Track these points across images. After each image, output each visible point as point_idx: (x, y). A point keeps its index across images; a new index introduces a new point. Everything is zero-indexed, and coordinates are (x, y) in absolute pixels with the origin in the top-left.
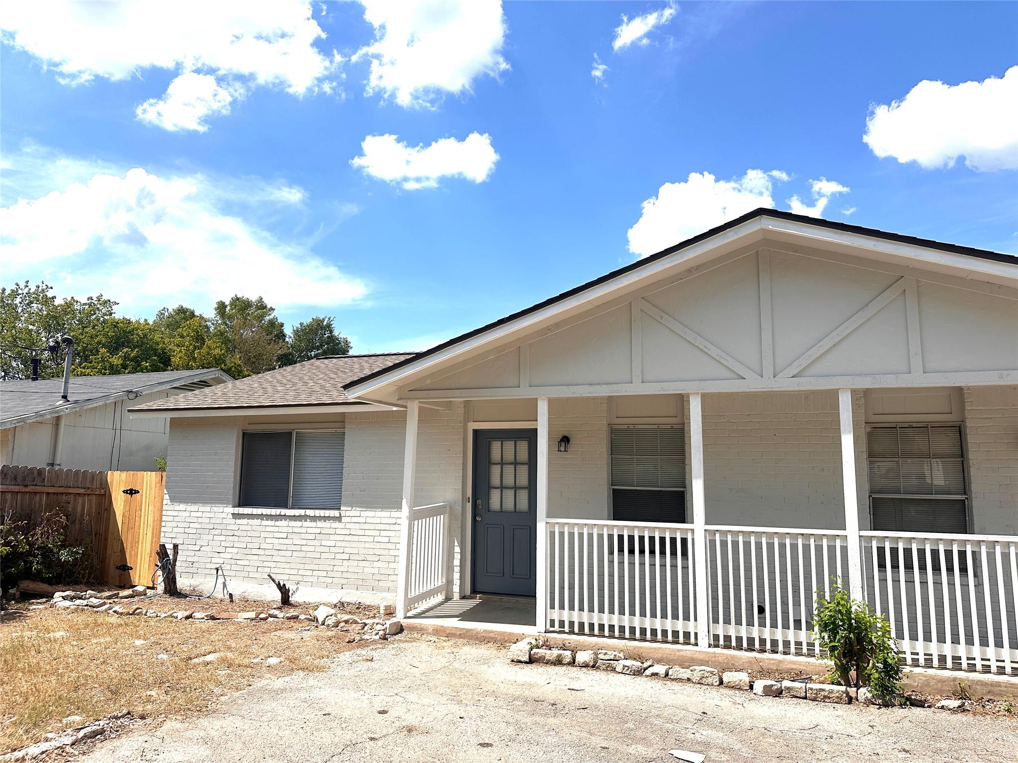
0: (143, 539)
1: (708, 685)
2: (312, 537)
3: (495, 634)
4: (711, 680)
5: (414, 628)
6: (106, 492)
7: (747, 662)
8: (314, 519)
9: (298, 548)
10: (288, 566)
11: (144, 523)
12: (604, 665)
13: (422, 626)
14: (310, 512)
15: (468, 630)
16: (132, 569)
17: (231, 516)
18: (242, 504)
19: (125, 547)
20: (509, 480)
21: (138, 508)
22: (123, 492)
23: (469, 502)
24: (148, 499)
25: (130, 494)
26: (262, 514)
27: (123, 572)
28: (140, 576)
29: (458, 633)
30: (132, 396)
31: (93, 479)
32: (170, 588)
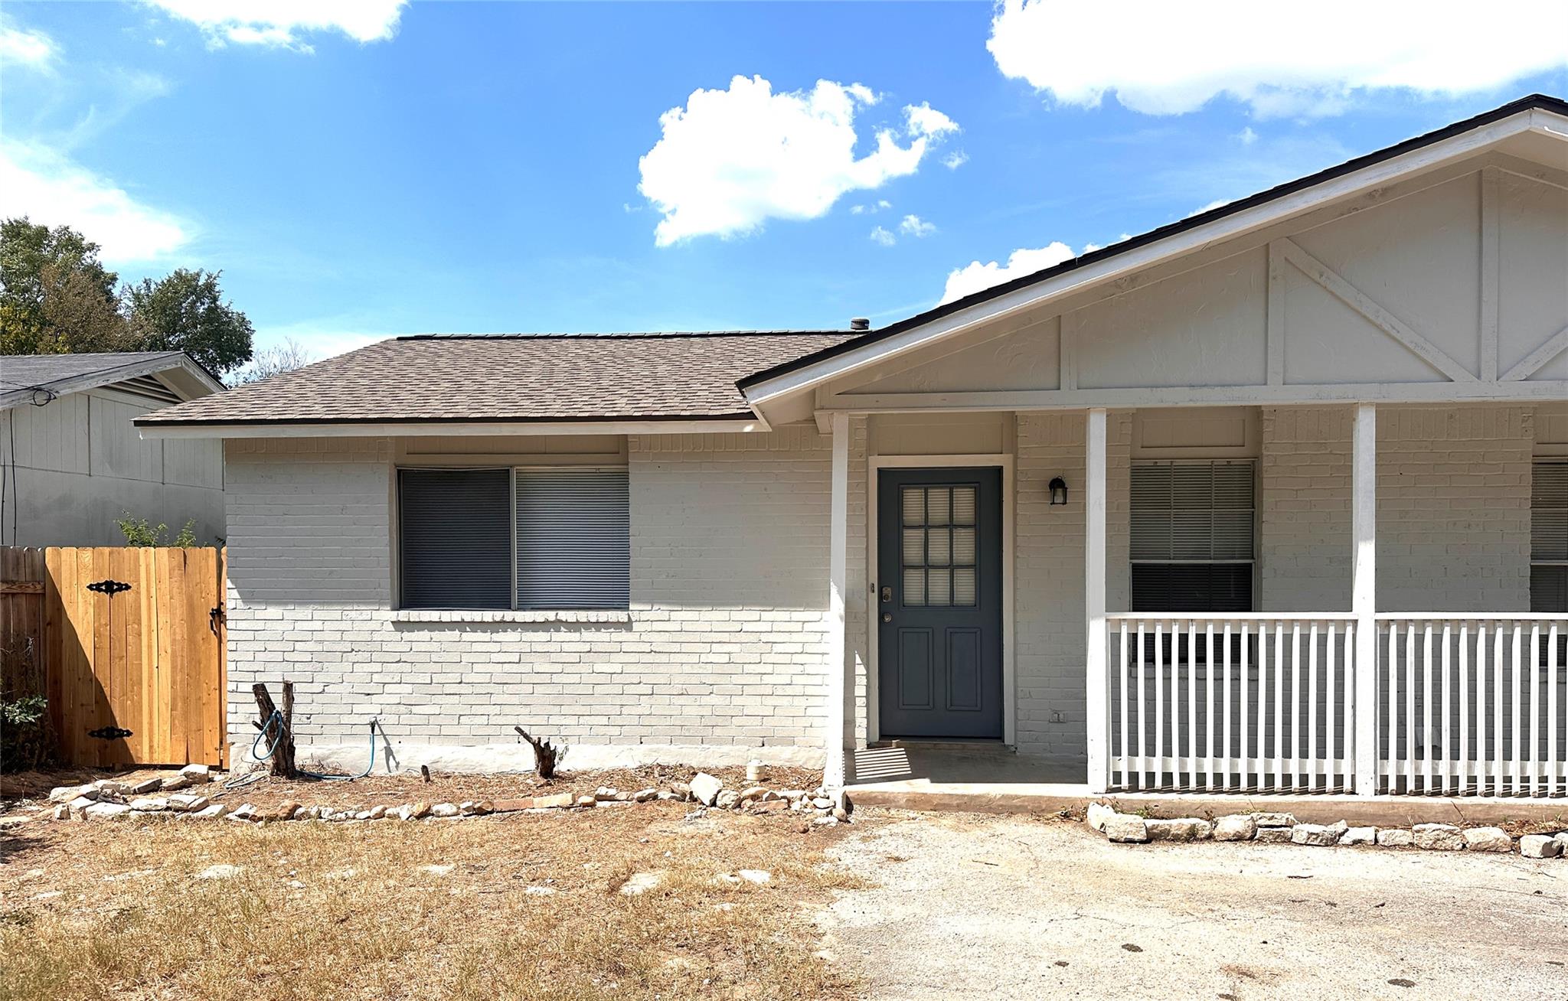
0: (151, 678)
1: (1446, 850)
2: (575, 658)
3: (1024, 801)
4: (1450, 842)
5: (870, 799)
6: (44, 588)
7: (1442, 812)
8: (575, 626)
9: (546, 678)
10: (526, 710)
11: (150, 647)
12: (1270, 834)
13: (887, 795)
14: (564, 615)
15: (973, 798)
16: (129, 734)
17: (391, 627)
18: (404, 604)
19: (108, 694)
20: (939, 552)
21: (131, 619)
22: (90, 587)
23: (873, 591)
24: (153, 600)
25: (106, 591)
26: (463, 621)
27: (108, 742)
28: (151, 747)
29: (955, 803)
30: (41, 398)
31: (18, 564)
32: (285, 765)
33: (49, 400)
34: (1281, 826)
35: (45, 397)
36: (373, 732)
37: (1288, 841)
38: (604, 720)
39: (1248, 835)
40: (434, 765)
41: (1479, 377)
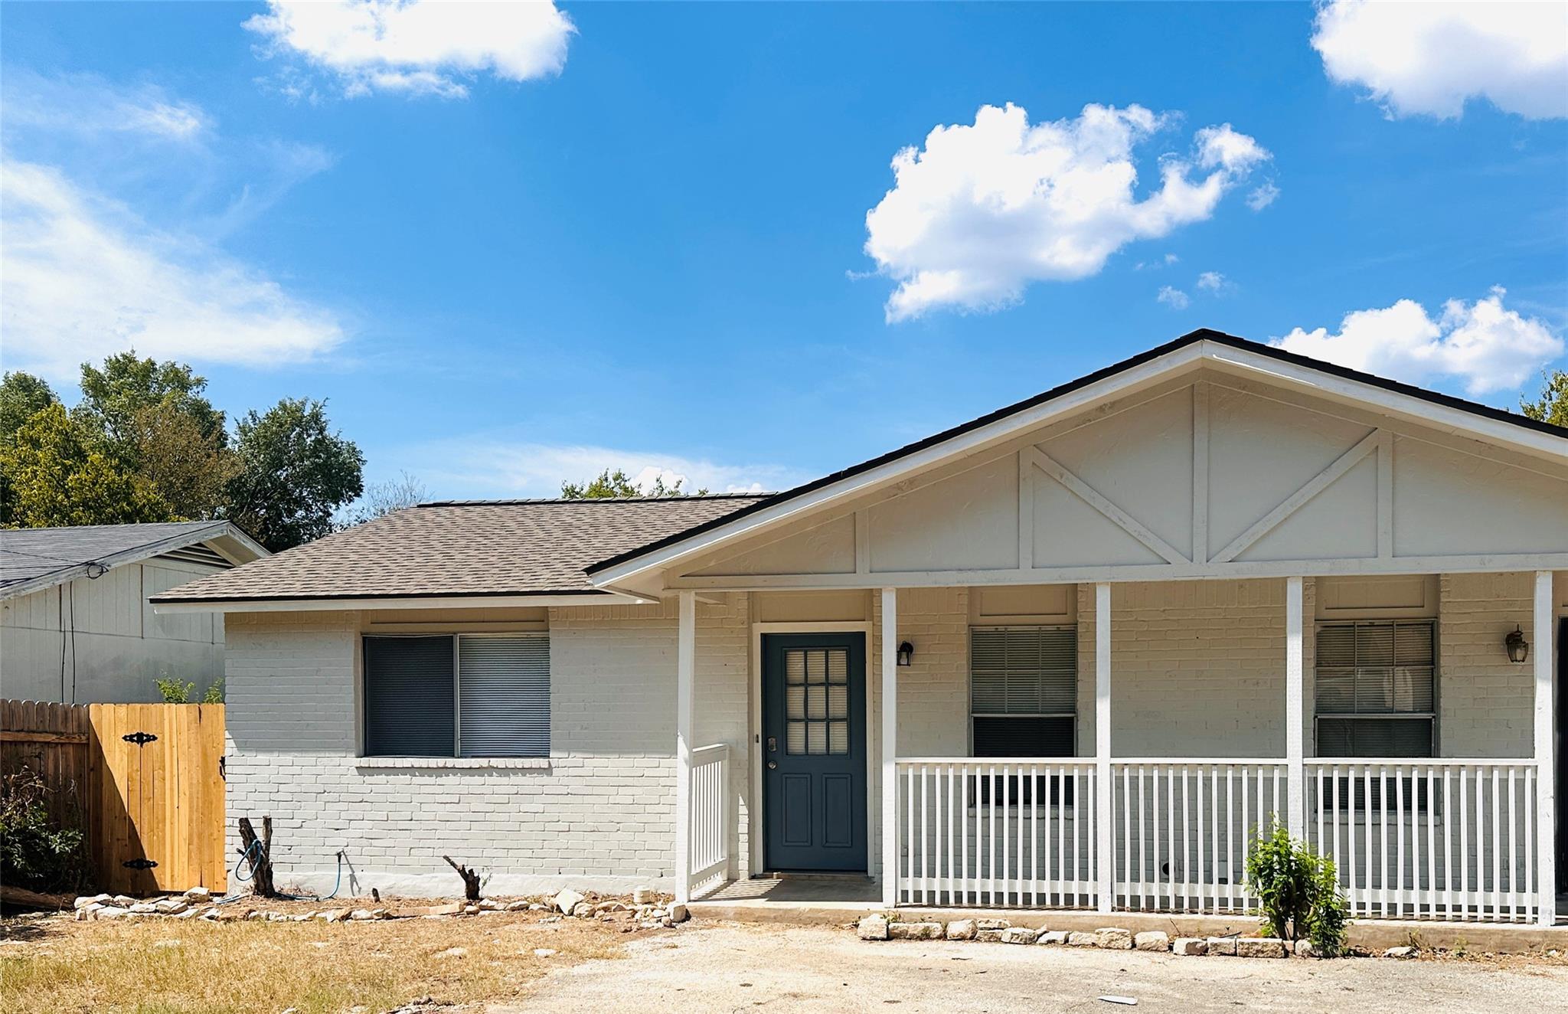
0: (172, 816)
1: (1118, 949)
2: (505, 799)
3: (826, 914)
4: (1122, 943)
5: (706, 912)
6: (88, 739)
7: (1161, 923)
8: (505, 771)
9: (480, 817)
10: (465, 844)
11: (172, 789)
12: (985, 935)
13: (718, 910)
14: (495, 762)
15: (786, 911)
16: (155, 865)
17: (355, 772)
18: (367, 754)
19: (138, 830)
20: (817, 708)
21: (157, 766)
22: (125, 738)
23: (758, 742)
24: (175, 749)
25: (137, 742)
26: (413, 767)
27: (138, 872)
28: (172, 876)
29: (772, 916)
30: (94, 572)
31: (66, 718)
32: (264, 886)
33: (102, 572)
34: (994, 929)
35: (98, 570)
36: (339, 861)
37: (999, 940)
38: (529, 853)
39: (969, 936)
40: (388, 890)
41: (1192, 561)
